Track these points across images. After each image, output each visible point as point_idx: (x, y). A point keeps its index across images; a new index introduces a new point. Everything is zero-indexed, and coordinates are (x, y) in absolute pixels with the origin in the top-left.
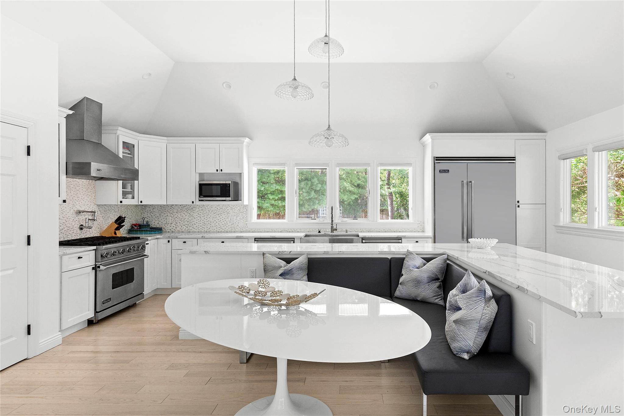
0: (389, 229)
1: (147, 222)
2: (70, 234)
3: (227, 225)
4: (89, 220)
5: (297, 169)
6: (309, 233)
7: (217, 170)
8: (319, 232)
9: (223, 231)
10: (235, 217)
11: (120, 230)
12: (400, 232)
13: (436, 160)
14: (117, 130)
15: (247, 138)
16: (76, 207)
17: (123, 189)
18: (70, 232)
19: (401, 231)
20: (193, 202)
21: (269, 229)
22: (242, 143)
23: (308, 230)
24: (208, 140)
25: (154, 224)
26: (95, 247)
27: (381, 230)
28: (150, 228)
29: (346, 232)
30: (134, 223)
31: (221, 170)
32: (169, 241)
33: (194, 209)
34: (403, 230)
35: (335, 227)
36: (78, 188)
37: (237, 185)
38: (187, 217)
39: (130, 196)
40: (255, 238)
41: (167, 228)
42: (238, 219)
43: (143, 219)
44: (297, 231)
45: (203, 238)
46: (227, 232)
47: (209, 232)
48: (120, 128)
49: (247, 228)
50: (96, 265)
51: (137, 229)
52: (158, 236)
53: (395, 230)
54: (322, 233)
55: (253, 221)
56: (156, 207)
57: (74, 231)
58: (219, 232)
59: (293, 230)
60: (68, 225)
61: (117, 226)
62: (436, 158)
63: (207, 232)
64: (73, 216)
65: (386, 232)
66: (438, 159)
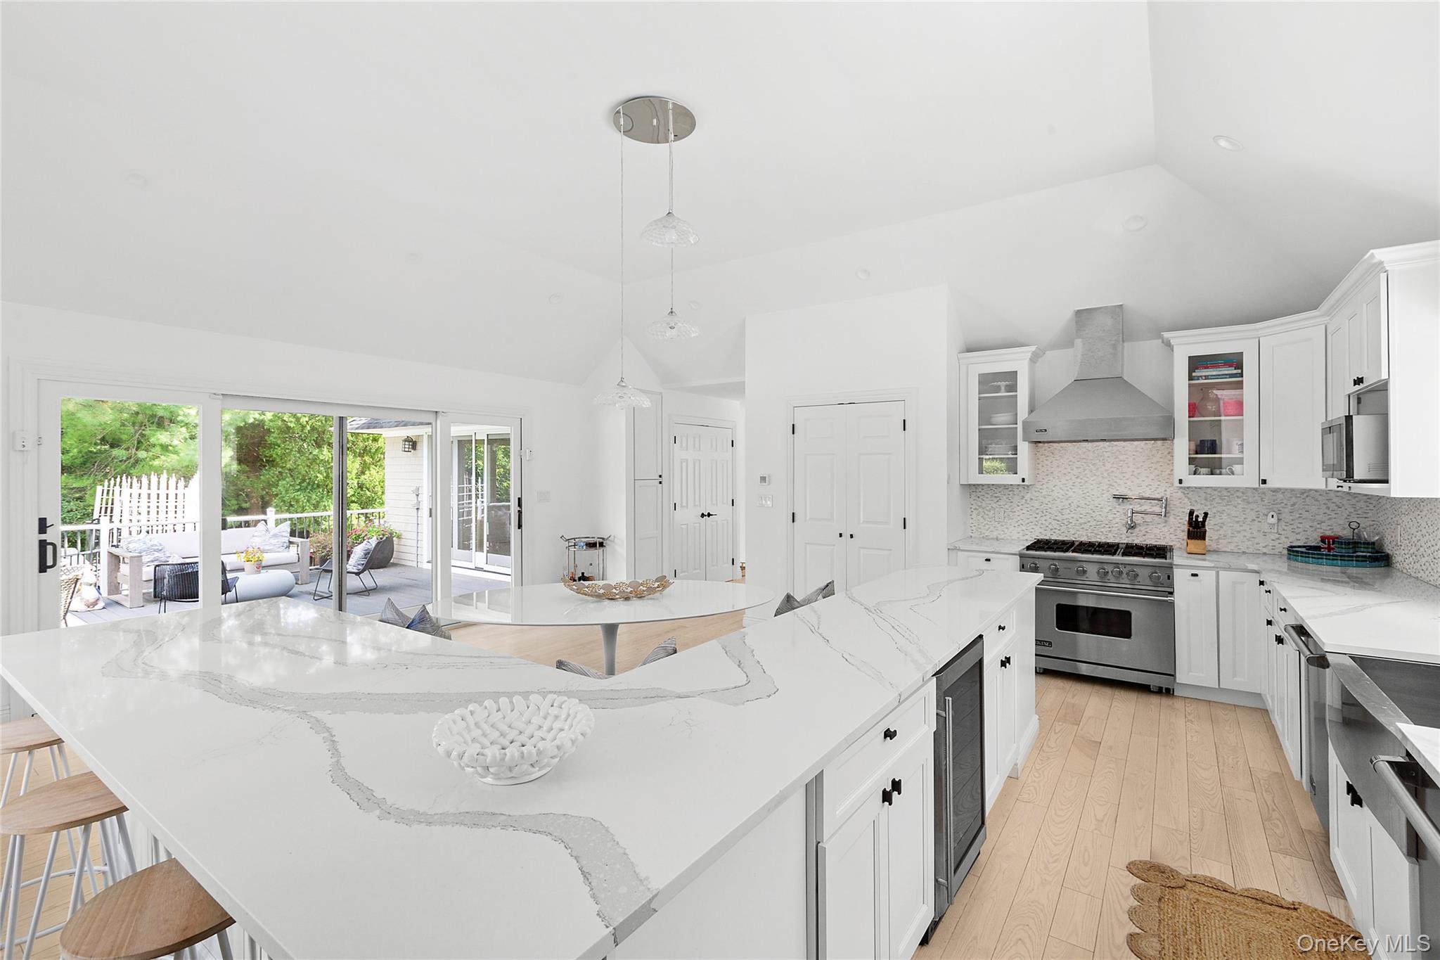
2: (1102, 532)
7: (1355, 382)
16: (1118, 488)
22: (1380, 268)
25: (1387, 542)
31: (1362, 380)
33: (1422, 506)
39: (1239, 468)
57: (1113, 529)
60: (1099, 518)
64: (1109, 504)
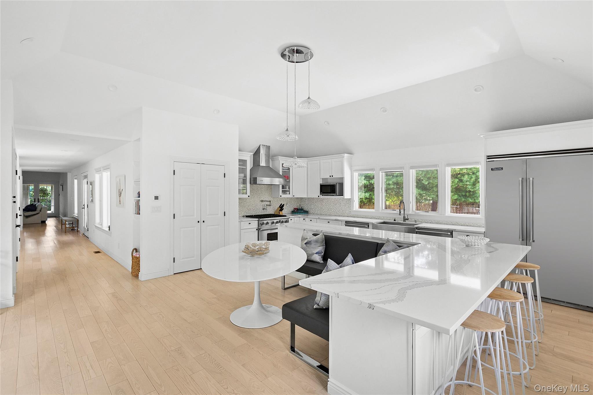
0: (456, 222)
1: (302, 207)
3: (340, 212)
4: (267, 205)
5: (381, 172)
6: (390, 221)
7: (330, 176)
8: (395, 220)
9: (338, 215)
10: (344, 206)
11: (282, 211)
12: (467, 226)
13: (488, 159)
14: (278, 158)
15: (345, 154)
17: (282, 189)
18: (258, 211)
19: (469, 225)
20: (319, 196)
21: (364, 216)
22: (343, 157)
23: (389, 218)
24: (326, 157)
25: (306, 208)
26: (258, 219)
27: (449, 223)
28: (304, 211)
29: (415, 222)
30: (296, 207)
31: (332, 176)
32: (304, 219)
33: (323, 200)
34: (471, 224)
35: (406, 217)
36: (262, 189)
37: (342, 185)
38: (320, 205)
39: (288, 193)
40: (346, 221)
41: (311, 211)
42: (346, 208)
43: (300, 205)
44: (381, 218)
45: (319, 218)
46: (340, 216)
47: (331, 215)
48: (279, 157)
49: (351, 215)
50: (258, 228)
51: (296, 211)
52: (299, 216)
53: (462, 224)
54: (396, 221)
55: (354, 210)
56: (306, 199)
57: (260, 210)
58: (335, 216)
59: (379, 218)
60: (257, 208)
61: (280, 209)
62: (488, 156)
63: (321, 214)
64: (260, 203)
65: (453, 225)
66: (489, 157)
